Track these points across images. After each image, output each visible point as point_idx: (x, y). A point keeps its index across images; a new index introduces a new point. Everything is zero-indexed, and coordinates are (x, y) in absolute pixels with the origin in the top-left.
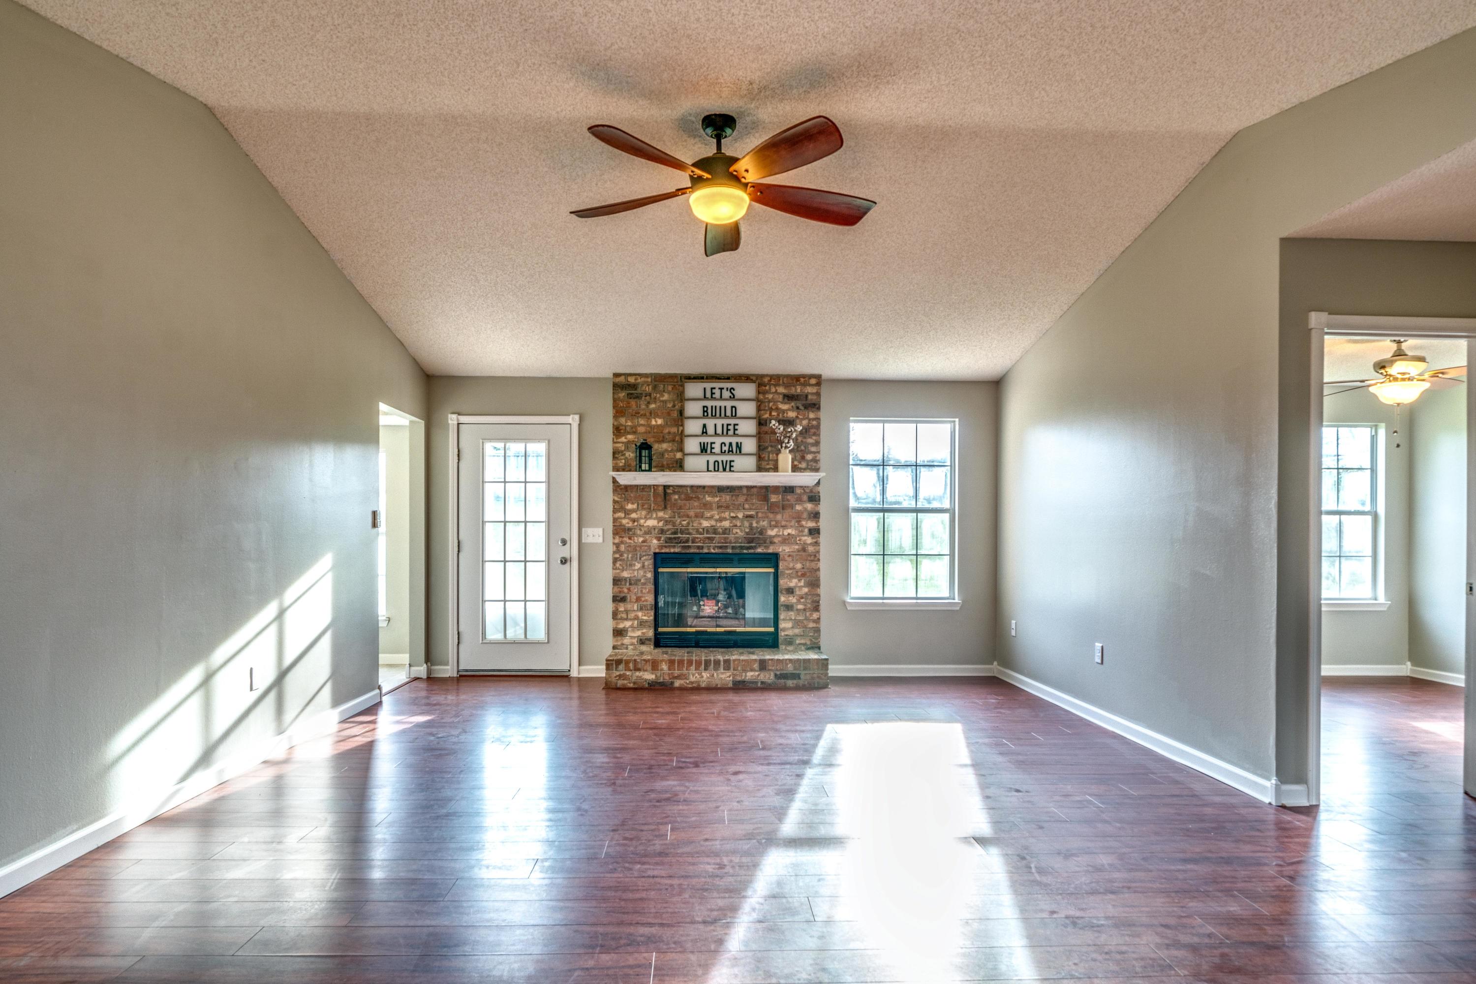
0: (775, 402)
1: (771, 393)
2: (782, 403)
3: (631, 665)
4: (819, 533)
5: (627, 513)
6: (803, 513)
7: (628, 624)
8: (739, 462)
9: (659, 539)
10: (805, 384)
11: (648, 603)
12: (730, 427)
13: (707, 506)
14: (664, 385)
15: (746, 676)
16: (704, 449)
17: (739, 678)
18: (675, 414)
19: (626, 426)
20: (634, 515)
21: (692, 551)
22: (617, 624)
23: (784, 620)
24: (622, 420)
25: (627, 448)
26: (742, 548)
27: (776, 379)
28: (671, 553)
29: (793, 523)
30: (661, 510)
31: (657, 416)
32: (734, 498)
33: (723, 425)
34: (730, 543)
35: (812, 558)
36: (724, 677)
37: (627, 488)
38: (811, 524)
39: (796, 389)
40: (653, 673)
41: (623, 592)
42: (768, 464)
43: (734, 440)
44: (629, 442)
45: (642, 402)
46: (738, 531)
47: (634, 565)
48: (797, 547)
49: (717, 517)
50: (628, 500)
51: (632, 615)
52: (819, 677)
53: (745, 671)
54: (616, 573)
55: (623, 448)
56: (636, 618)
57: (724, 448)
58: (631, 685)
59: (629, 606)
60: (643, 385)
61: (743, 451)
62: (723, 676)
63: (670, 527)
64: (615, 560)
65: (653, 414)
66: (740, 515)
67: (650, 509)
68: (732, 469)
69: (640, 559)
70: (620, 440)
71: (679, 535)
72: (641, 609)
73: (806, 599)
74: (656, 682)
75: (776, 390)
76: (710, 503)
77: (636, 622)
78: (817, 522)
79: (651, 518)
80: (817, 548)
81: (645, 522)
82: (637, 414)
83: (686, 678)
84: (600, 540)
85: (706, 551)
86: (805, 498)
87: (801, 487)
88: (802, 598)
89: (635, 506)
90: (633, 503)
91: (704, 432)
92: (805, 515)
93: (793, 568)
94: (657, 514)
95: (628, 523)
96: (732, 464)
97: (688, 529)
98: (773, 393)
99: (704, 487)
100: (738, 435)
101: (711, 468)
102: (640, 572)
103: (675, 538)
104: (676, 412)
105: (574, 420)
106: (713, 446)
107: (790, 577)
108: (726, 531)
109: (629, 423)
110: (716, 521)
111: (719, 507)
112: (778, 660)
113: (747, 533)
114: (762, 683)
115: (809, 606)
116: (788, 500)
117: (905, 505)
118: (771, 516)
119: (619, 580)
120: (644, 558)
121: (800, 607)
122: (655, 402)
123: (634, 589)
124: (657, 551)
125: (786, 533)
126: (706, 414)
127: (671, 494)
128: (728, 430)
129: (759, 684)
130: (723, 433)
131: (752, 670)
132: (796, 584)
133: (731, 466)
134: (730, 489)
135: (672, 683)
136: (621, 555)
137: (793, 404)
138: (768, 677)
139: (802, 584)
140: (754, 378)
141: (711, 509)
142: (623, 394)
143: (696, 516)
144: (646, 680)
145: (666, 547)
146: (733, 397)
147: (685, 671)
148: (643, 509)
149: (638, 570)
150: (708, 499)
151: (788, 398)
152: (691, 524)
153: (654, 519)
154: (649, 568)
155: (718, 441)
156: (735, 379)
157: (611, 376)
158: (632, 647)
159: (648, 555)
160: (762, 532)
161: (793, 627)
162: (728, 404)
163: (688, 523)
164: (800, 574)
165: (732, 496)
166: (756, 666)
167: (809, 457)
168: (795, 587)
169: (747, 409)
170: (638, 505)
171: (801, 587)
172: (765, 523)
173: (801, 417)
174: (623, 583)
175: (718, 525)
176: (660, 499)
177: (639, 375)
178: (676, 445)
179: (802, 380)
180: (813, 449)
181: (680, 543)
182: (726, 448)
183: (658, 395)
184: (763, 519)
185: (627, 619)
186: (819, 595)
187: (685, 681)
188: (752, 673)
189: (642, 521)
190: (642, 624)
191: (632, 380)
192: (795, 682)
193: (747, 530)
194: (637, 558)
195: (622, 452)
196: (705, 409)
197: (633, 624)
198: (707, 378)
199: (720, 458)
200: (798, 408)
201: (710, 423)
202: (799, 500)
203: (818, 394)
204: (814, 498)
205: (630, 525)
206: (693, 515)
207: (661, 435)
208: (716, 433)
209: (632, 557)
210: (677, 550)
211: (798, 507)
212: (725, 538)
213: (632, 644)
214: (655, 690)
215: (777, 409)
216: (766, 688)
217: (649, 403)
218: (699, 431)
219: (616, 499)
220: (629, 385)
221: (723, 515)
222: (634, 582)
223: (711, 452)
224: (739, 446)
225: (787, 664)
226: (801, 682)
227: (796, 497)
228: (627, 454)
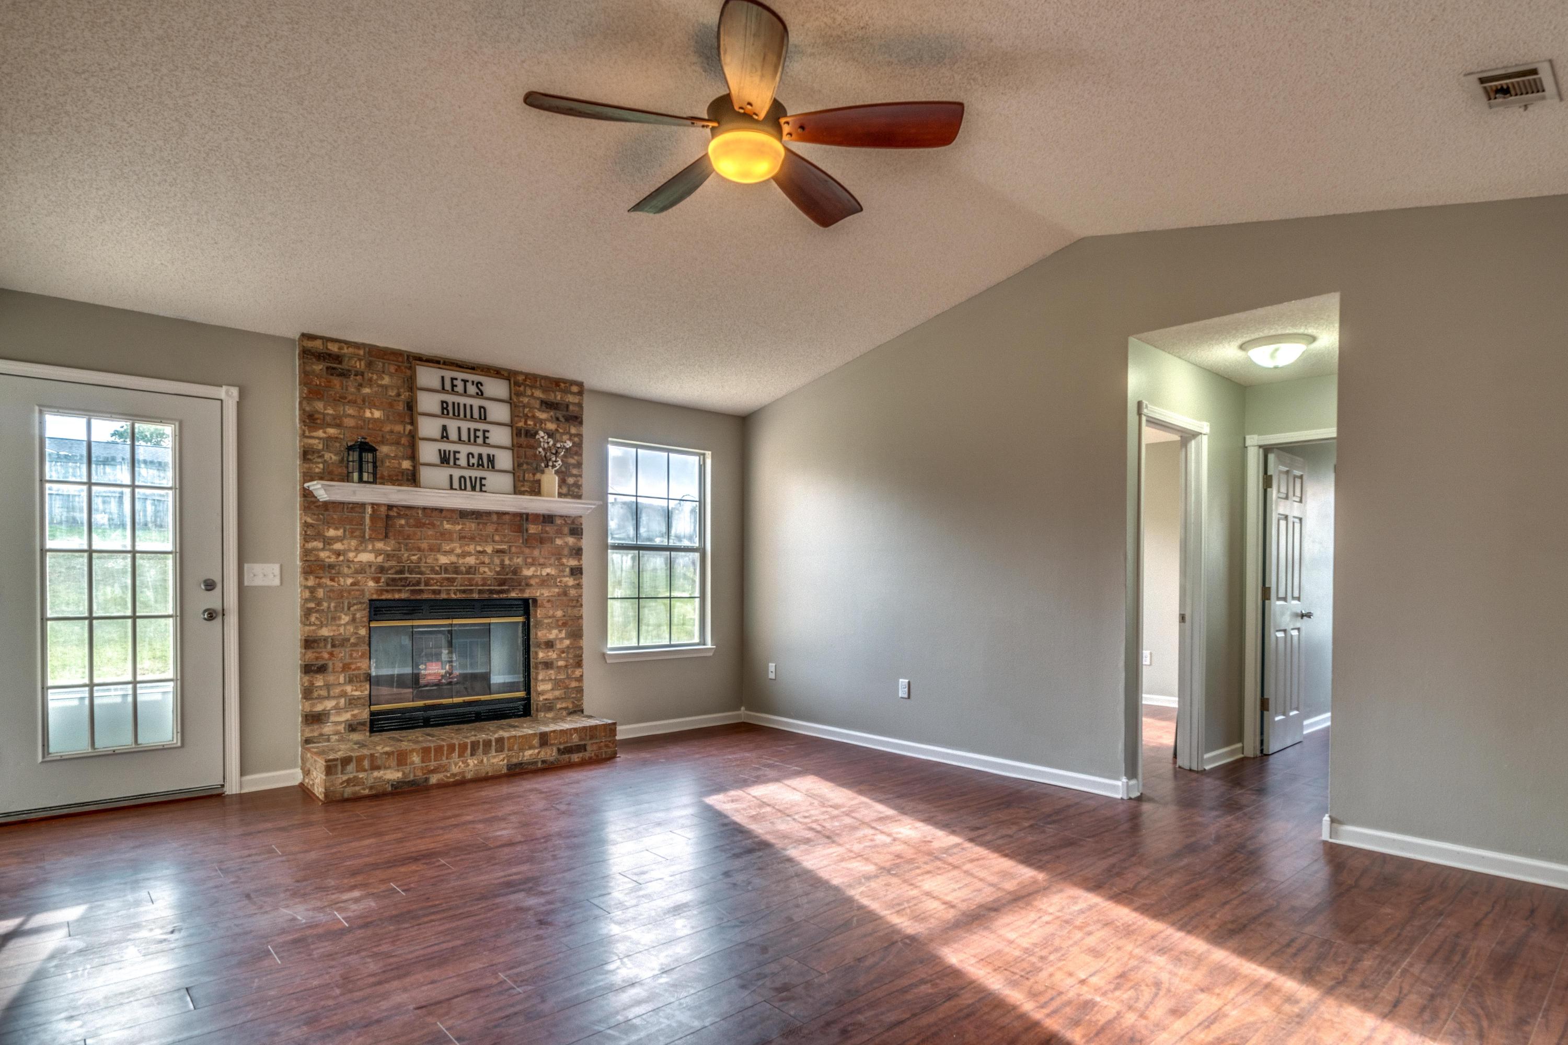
0: (532, 408)
1: (525, 396)
2: (539, 410)
3: (366, 763)
4: (581, 573)
5: (328, 542)
6: (563, 549)
7: (329, 704)
8: (493, 480)
9: (377, 580)
10: (566, 391)
11: (361, 672)
12: (478, 434)
13: (445, 536)
14: (384, 364)
15: (524, 756)
16: (445, 459)
17: (515, 761)
18: (401, 407)
19: (324, 414)
20: (338, 546)
21: (425, 596)
22: (313, 705)
23: (542, 680)
24: (319, 405)
25: (327, 447)
26: (491, 592)
27: (533, 379)
28: (394, 600)
29: (552, 561)
30: (381, 540)
31: (373, 406)
32: (481, 526)
33: (469, 429)
34: (477, 585)
35: (574, 603)
36: (497, 761)
37: (327, 506)
38: (573, 563)
39: (555, 396)
40: (398, 771)
41: (322, 658)
42: (523, 486)
43: (485, 451)
44: (330, 439)
45: (350, 383)
46: (486, 570)
47: (340, 618)
48: (557, 590)
49: (458, 551)
50: (329, 524)
51: (336, 691)
52: (607, 746)
53: (522, 749)
54: (309, 631)
55: (320, 447)
56: (343, 694)
57: (472, 461)
58: (367, 792)
59: (331, 678)
60: (351, 358)
61: (497, 467)
62: (495, 761)
63: (393, 563)
64: (307, 613)
65: (368, 402)
66: (489, 550)
67: (364, 537)
68: (484, 488)
69: (349, 609)
70: (314, 434)
71: (407, 575)
72: (351, 681)
73: (568, 653)
74: (404, 782)
75: (533, 394)
76: (450, 533)
77: (342, 701)
78: (580, 559)
79: (364, 551)
80: (579, 591)
81: (356, 557)
82: (341, 399)
83: (446, 771)
84: (277, 582)
85: (443, 596)
86: (566, 530)
87: (561, 516)
88: (563, 652)
89: (340, 533)
90: (336, 529)
91: (445, 436)
92: (566, 552)
93: (553, 616)
94: (373, 546)
95: (329, 557)
96: (484, 482)
97: (419, 567)
98: (528, 396)
99: (441, 510)
100: (489, 445)
101: (456, 484)
102: (348, 627)
103: (401, 579)
104: (401, 403)
105: (229, 395)
106: (458, 456)
107: (550, 627)
108: (470, 570)
109: (330, 411)
110: (458, 556)
111: (462, 538)
112: (561, 731)
113: (498, 573)
114: (543, 762)
115: (571, 661)
116: (547, 532)
117: (658, 541)
118: (527, 551)
119: (315, 641)
120: (355, 607)
121: (561, 663)
122: (371, 386)
123: (341, 653)
124: (375, 597)
125: (544, 573)
126: (445, 412)
127: (395, 517)
128: (476, 437)
129: (539, 765)
130: (469, 440)
131: (531, 748)
132: (557, 635)
133: (482, 485)
134: (477, 515)
135: (427, 780)
136: (319, 604)
137: (552, 413)
138: (549, 754)
139: (563, 635)
140: (506, 374)
141: (452, 540)
142: (321, 367)
143: (431, 550)
144: (388, 781)
145: (387, 591)
146: (480, 394)
147: (444, 761)
148: (352, 537)
149: (345, 625)
150: (447, 526)
151: (548, 405)
152: (424, 560)
153: (370, 552)
154: (362, 622)
155: (464, 450)
156: (482, 371)
157: (297, 337)
158: (336, 737)
159: (361, 603)
160: (516, 571)
161: (552, 689)
162: (476, 403)
163: (420, 559)
164: (560, 623)
165: (478, 524)
166: (536, 742)
167: (571, 480)
168: (556, 639)
169: (499, 412)
170: (345, 531)
171: (562, 639)
172: (519, 561)
173: (561, 431)
174: (322, 645)
175: (461, 561)
176: (381, 524)
177: (346, 342)
178: (402, 449)
179: (562, 385)
180: (575, 471)
181: (408, 585)
182: (474, 461)
183: (375, 377)
184: (518, 554)
185: (328, 697)
186: (581, 648)
187: (445, 774)
188: (530, 752)
189: (351, 555)
190: (352, 702)
191: (333, 348)
192: (581, 755)
193: (498, 569)
194: (343, 608)
195: (319, 451)
196: (445, 405)
197: (337, 704)
198: (445, 363)
199: (467, 473)
200: (558, 419)
201: (453, 426)
202: (559, 533)
203: (580, 405)
204: (576, 531)
205: (333, 559)
206: (427, 548)
207: (380, 433)
208: (460, 439)
209: (335, 607)
210: (404, 596)
211: (559, 542)
212: (470, 580)
213: (337, 733)
214: (403, 793)
215: (534, 417)
216: (548, 768)
217: (361, 385)
218: (437, 434)
219: (309, 520)
220: (330, 355)
221: (466, 548)
222: (337, 643)
223: (455, 464)
224: (491, 460)
225: (572, 735)
226: (587, 755)
227: (555, 528)
228: (327, 456)
